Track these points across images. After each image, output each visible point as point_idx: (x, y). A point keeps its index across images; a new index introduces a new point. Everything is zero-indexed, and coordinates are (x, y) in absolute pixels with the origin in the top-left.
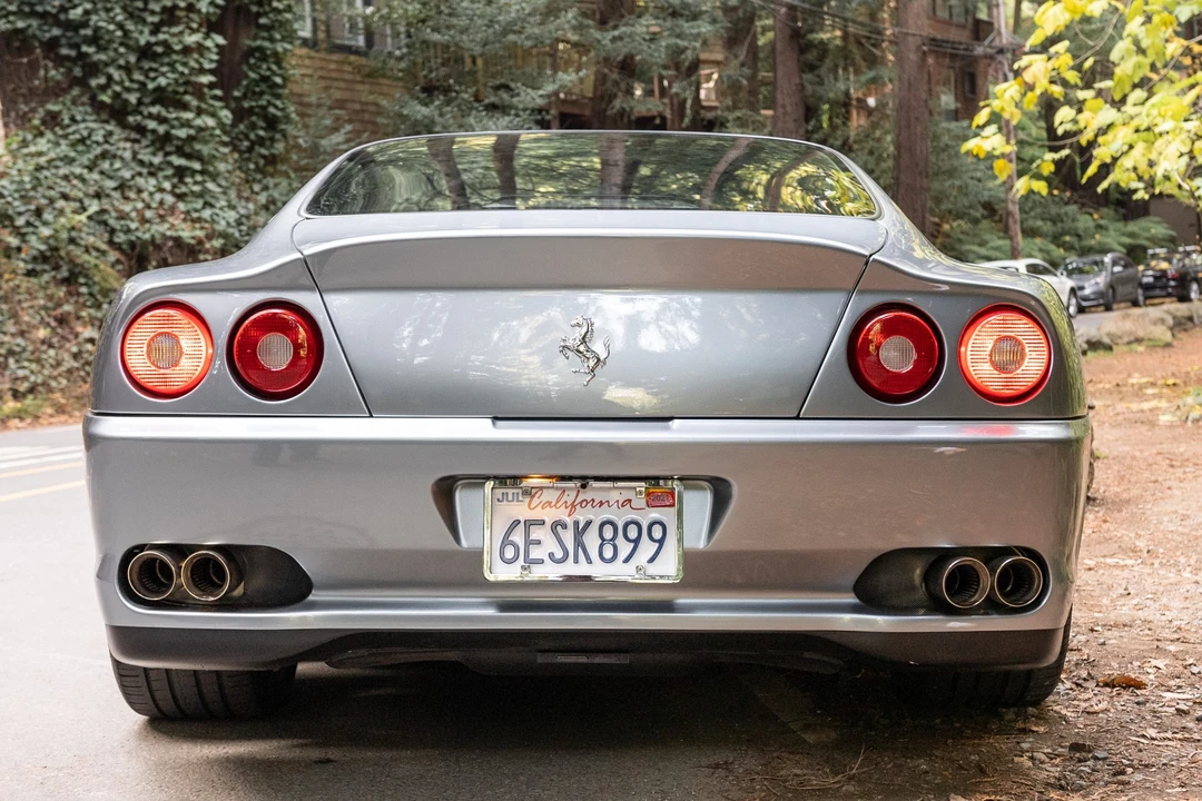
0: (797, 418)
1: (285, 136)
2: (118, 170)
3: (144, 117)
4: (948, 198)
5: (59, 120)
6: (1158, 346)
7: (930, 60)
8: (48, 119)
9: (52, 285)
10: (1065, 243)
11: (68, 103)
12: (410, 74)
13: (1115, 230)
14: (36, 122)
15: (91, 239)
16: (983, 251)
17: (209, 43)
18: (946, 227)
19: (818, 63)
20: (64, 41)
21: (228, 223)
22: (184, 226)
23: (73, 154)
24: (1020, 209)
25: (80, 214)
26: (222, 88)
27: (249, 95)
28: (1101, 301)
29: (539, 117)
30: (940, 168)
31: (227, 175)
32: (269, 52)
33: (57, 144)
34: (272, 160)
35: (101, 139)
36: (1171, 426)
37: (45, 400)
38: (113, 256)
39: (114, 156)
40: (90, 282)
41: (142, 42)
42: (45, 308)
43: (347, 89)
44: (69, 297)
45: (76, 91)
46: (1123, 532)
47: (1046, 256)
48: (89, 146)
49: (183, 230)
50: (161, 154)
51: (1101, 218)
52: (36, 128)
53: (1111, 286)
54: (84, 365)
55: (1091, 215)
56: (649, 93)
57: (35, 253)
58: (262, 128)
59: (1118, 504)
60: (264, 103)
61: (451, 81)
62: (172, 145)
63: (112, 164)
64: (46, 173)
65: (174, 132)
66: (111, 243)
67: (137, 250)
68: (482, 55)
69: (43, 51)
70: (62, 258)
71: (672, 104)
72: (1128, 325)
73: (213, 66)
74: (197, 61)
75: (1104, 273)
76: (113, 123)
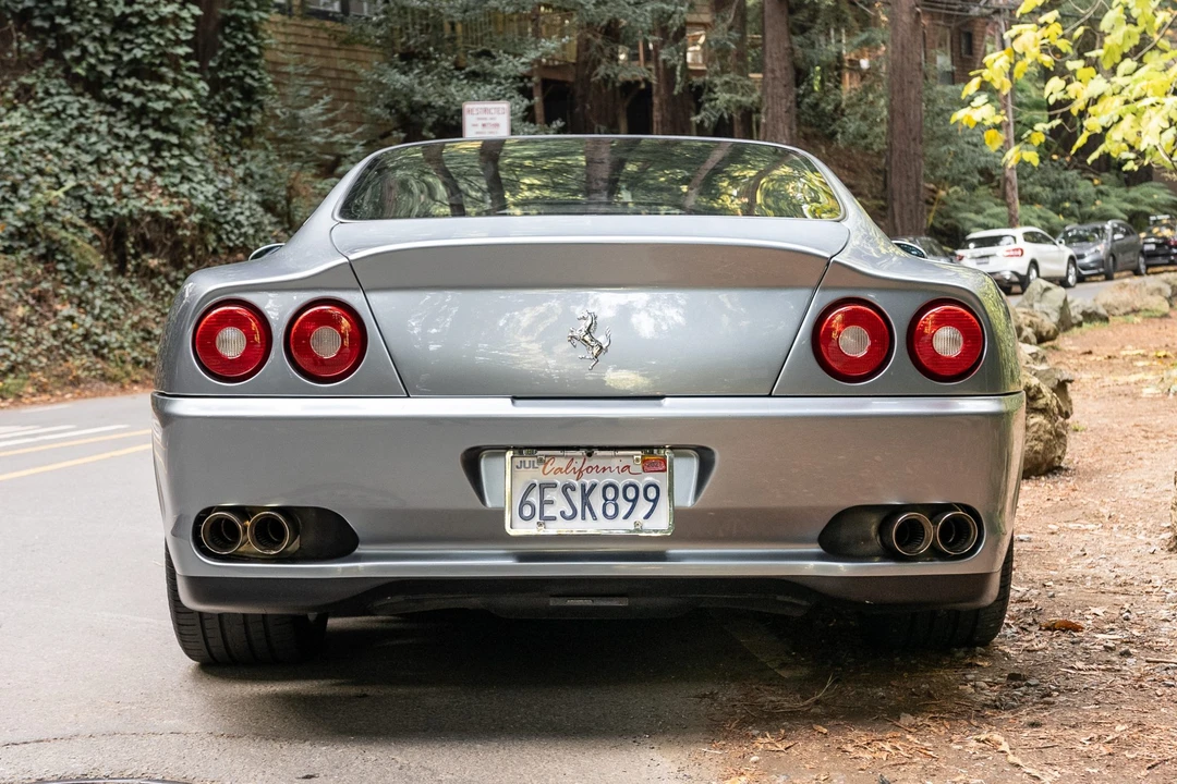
0: (770, 396)
1: (261, 107)
2: (95, 143)
3: (120, 90)
4: (944, 164)
5: (32, 93)
6: (1156, 317)
7: (925, 21)
8: (21, 92)
9: (30, 264)
10: (1064, 209)
11: (42, 76)
12: (388, 41)
13: (1116, 197)
14: (9, 95)
15: (68, 215)
16: (980, 219)
17: (185, 14)
18: (942, 193)
19: (809, 24)
20: (37, 12)
21: (206, 197)
22: (161, 201)
23: (47, 128)
24: (1018, 174)
25: (56, 190)
26: (197, 60)
27: (225, 65)
28: (1101, 270)
29: (521, 85)
30: (934, 132)
31: (204, 148)
32: (244, 21)
33: (32, 118)
34: (249, 132)
35: (76, 113)
36: (1153, 399)
37: (25, 379)
38: (90, 232)
39: (90, 130)
40: (68, 259)
41: (118, 13)
42: (23, 286)
43: (321, 56)
44: (46, 275)
45: (49, 64)
46: (1089, 499)
47: (1045, 223)
48: (63, 120)
49: (161, 205)
50: (137, 127)
51: (1103, 183)
52: (9, 101)
53: (1112, 254)
54: (63, 343)
55: (1091, 180)
56: (633, 57)
57: (12, 229)
58: (238, 99)
59: (1090, 474)
60: (241, 73)
61: (431, 49)
62: (148, 118)
63: (87, 139)
64: (20, 147)
65: (150, 104)
66: (88, 218)
67: (115, 226)
68: (461, 22)
69: (15, 23)
70: (39, 235)
71: (658, 68)
72: (1125, 296)
73: (190, 37)
74: (173, 33)
75: (1104, 241)
76: (88, 96)
